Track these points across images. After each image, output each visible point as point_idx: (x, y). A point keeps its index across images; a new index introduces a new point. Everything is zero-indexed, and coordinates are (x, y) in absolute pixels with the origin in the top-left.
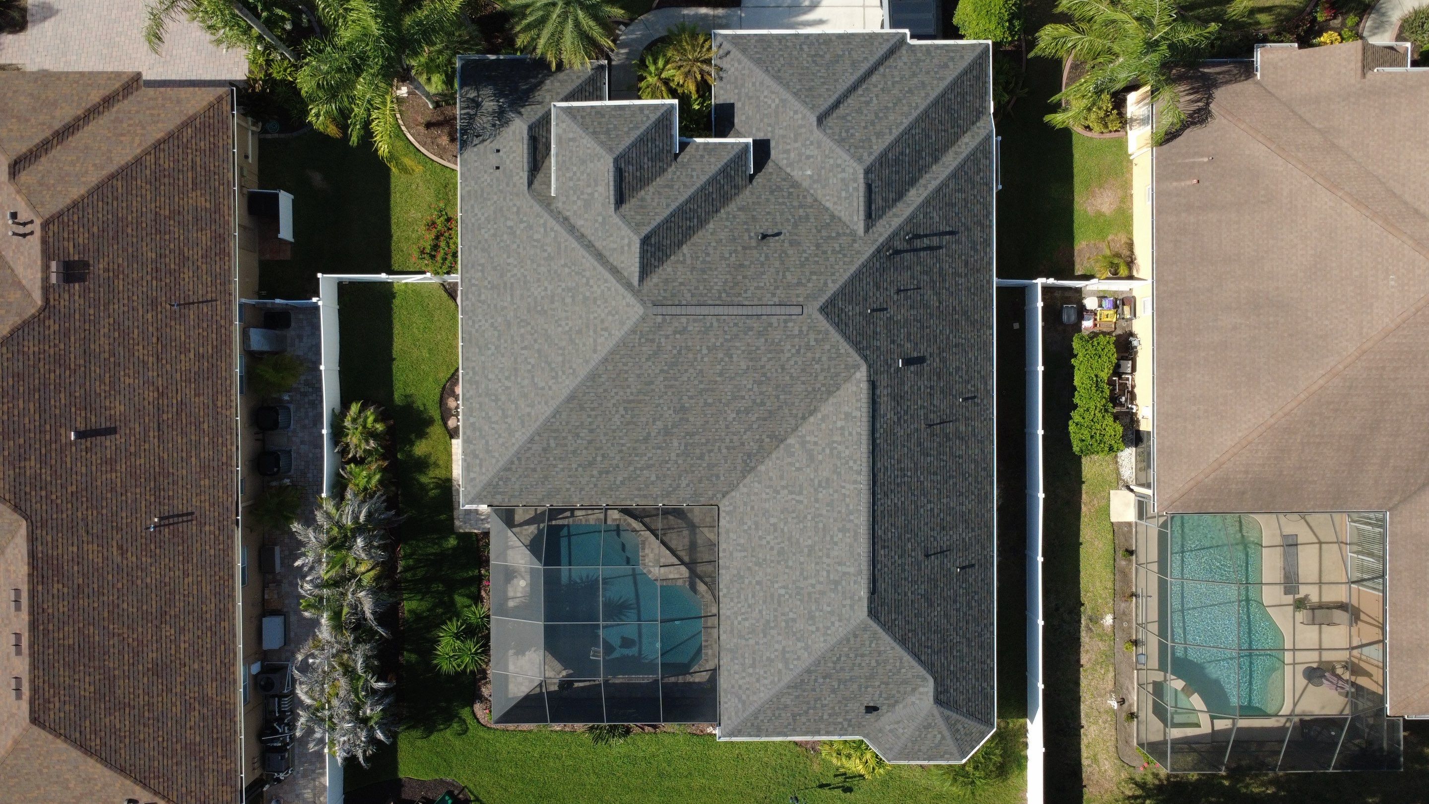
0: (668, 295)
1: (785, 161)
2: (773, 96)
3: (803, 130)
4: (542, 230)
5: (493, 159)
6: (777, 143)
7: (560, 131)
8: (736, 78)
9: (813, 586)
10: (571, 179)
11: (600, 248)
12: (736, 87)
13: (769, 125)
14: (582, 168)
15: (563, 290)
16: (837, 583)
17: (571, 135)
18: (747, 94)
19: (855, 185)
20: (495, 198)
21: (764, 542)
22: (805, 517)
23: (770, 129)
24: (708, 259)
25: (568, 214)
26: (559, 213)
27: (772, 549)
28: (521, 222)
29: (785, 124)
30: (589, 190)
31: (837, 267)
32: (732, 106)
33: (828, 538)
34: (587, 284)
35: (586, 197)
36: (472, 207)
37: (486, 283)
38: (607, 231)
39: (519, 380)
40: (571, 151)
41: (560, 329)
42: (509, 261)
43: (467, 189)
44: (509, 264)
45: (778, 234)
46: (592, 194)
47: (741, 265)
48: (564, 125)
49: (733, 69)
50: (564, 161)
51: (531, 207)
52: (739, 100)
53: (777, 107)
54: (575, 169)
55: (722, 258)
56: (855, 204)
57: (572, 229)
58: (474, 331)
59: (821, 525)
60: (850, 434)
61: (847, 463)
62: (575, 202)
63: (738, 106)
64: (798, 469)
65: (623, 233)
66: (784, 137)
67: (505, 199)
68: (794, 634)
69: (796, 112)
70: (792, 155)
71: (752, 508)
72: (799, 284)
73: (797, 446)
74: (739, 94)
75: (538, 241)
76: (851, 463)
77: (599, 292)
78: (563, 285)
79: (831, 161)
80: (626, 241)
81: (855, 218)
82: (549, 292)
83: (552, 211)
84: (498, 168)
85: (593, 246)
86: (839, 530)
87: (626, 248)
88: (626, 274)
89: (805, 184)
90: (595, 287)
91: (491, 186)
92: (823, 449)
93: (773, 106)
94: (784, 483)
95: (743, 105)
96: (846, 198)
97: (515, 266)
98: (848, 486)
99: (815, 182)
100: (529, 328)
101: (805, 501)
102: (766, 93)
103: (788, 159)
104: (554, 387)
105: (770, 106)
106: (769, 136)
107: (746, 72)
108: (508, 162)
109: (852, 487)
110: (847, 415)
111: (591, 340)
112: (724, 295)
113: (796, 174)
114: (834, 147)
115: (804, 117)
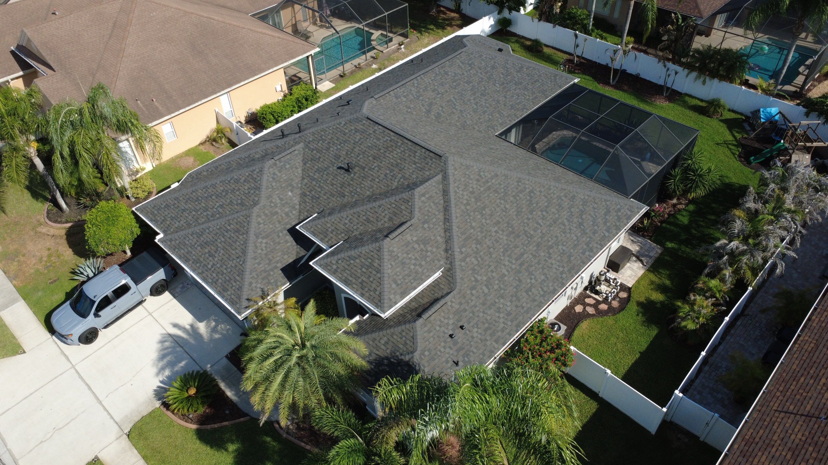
0: (428, 160)
1: (294, 212)
2: (258, 245)
3: (267, 212)
4: (468, 260)
5: (459, 335)
6: (286, 224)
7: (398, 297)
8: (263, 279)
9: (481, 73)
10: (421, 266)
11: (442, 214)
12: (269, 275)
13: (279, 236)
14: (408, 261)
15: (486, 219)
16: (470, 65)
17: (394, 286)
18: (269, 264)
19: (278, 162)
20: (481, 315)
21: (487, 105)
22: (458, 92)
23: (281, 234)
24: (388, 172)
25: (442, 253)
26: (447, 258)
27: (486, 100)
28: (476, 280)
29: (271, 226)
30: (416, 246)
31: (331, 132)
32: (283, 270)
33: (456, 78)
34: (468, 204)
35: (422, 246)
36: (503, 331)
37: (533, 281)
38: (429, 216)
39: (557, 216)
40: (403, 278)
41: (507, 206)
42: (506, 273)
43: (496, 346)
44: (508, 271)
45: (340, 168)
46: (417, 242)
47: (375, 158)
48: (392, 296)
49: (259, 286)
50: (415, 280)
51: (462, 279)
52: (276, 267)
53: (263, 238)
54: (412, 267)
55: (380, 168)
56: (288, 157)
57: (448, 240)
58: (566, 269)
59: (454, 84)
60: (404, 92)
61: (417, 87)
62: (431, 252)
63: (280, 266)
64: (442, 107)
65: (421, 204)
66: (279, 222)
67: (476, 306)
68: (507, 71)
69: (259, 223)
70: (287, 210)
71: (480, 119)
72: (357, 131)
73: (433, 113)
74: (272, 270)
75: (476, 257)
76: (416, 85)
77: (465, 193)
78: (484, 221)
79: (274, 184)
80: (423, 198)
81: (296, 152)
82: (496, 228)
83: (451, 263)
84: (462, 327)
85: (445, 219)
86: (448, 75)
87: (427, 196)
88: (441, 186)
89: (298, 192)
90: (465, 197)
91: (477, 324)
92: (422, 100)
93: (265, 241)
94: (455, 111)
95: (277, 262)
96: (289, 164)
97: (504, 265)
98: (427, 81)
99: (293, 187)
100: (526, 228)
101: (452, 96)
102: (260, 251)
103: (291, 212)
104: (538, 189)
105: (266, 243)
106: (286, 232)
107: (254, 274)
108: (451, 322)
109: (426, 79)
110: (397, 98)
111: (493, 181)
112: (399, 144)
113: (296, 200)
114: (264, 187)
115: (258, 216)
